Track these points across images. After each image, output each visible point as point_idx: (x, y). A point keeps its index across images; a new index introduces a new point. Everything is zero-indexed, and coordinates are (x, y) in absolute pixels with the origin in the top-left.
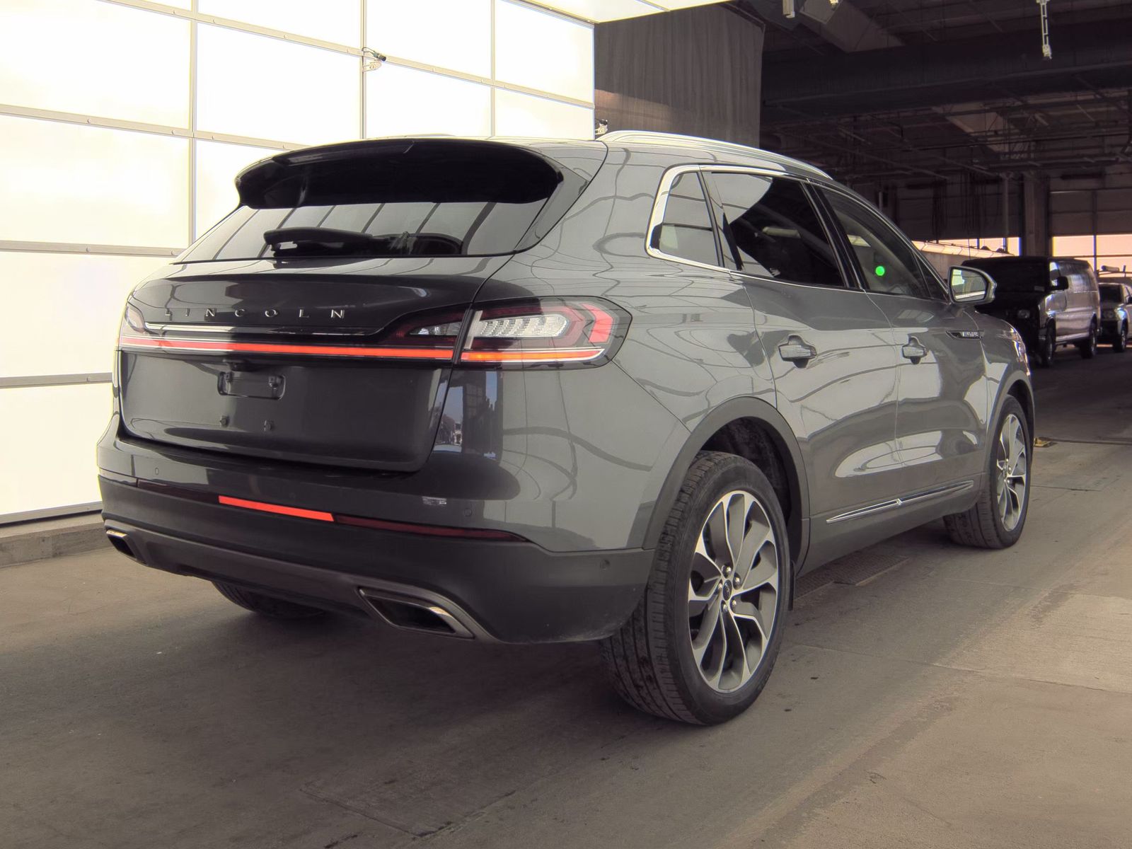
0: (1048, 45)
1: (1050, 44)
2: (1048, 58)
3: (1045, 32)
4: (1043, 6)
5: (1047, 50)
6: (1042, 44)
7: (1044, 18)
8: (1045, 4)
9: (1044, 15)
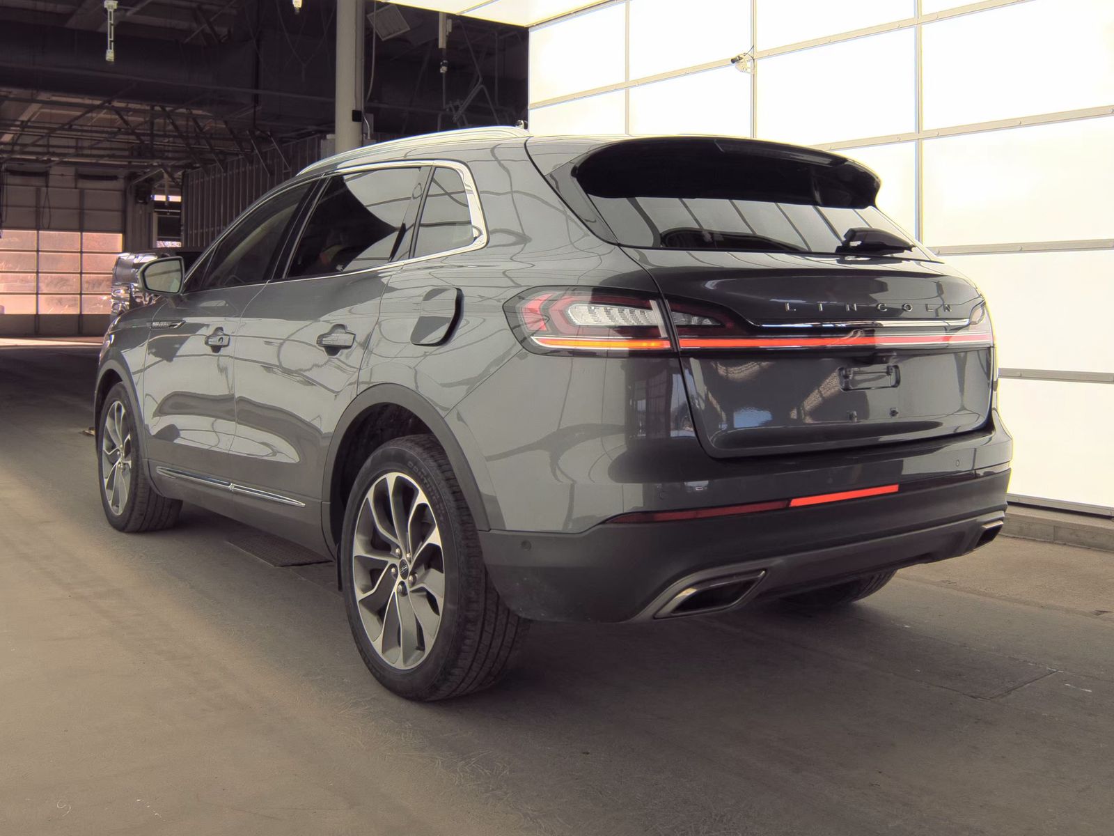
0: (112, 51)
1: (115, 50)
2: (110, 62)
3: (111, 37)
4: (111, 13)
5: (110, 55)
6: (107, 48)
7: (111, 25)
8: (112, 11)
9: (110, 21)
